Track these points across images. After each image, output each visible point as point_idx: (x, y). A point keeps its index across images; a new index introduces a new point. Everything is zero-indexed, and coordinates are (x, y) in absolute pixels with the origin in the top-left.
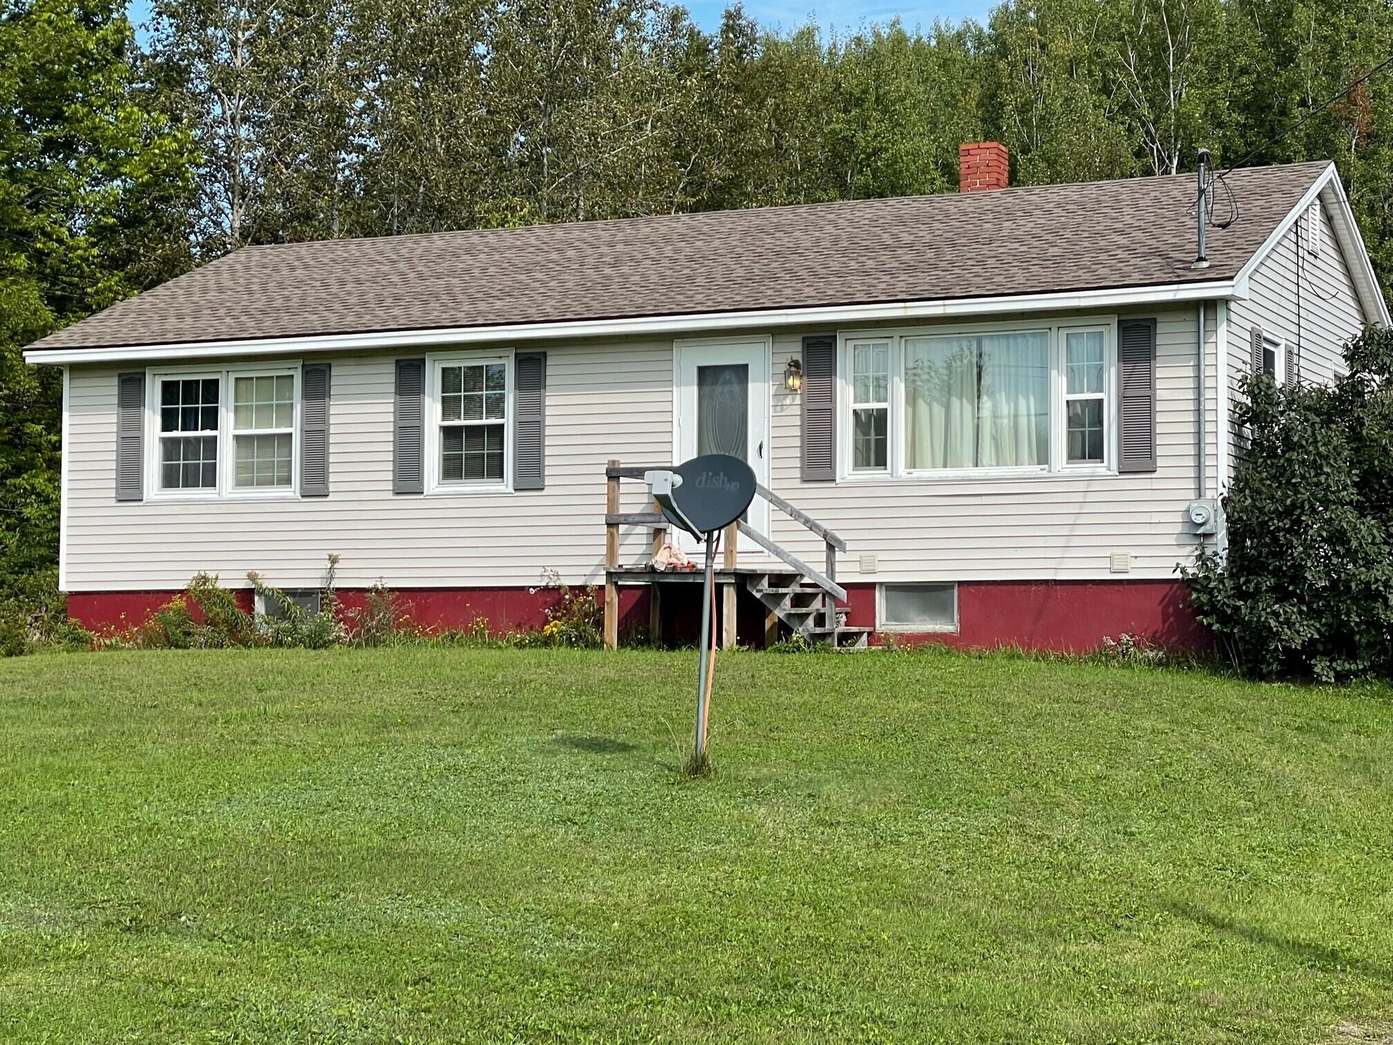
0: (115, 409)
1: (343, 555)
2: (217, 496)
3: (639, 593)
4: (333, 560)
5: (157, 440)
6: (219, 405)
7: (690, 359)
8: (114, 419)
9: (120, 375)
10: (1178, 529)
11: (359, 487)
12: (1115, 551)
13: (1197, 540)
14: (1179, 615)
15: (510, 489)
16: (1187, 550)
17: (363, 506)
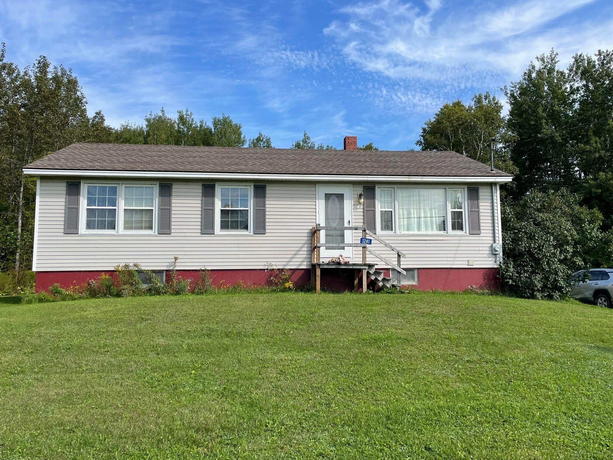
0: (64, 196)
1: (180, 257)
2: (116, 233)
3: (303, 271)
4: (176, 259)
5: (86, 209)
6: (117, 197)
7: (323, 190)
8: (64, 200)
9: (67, 182)
10: (488, 252)
11: (185, 231)
12: (469, 259)
13: (493, 256)
14: (489, 279)
15: (252, 233)
16: (491, 259)
17: (187, 238)
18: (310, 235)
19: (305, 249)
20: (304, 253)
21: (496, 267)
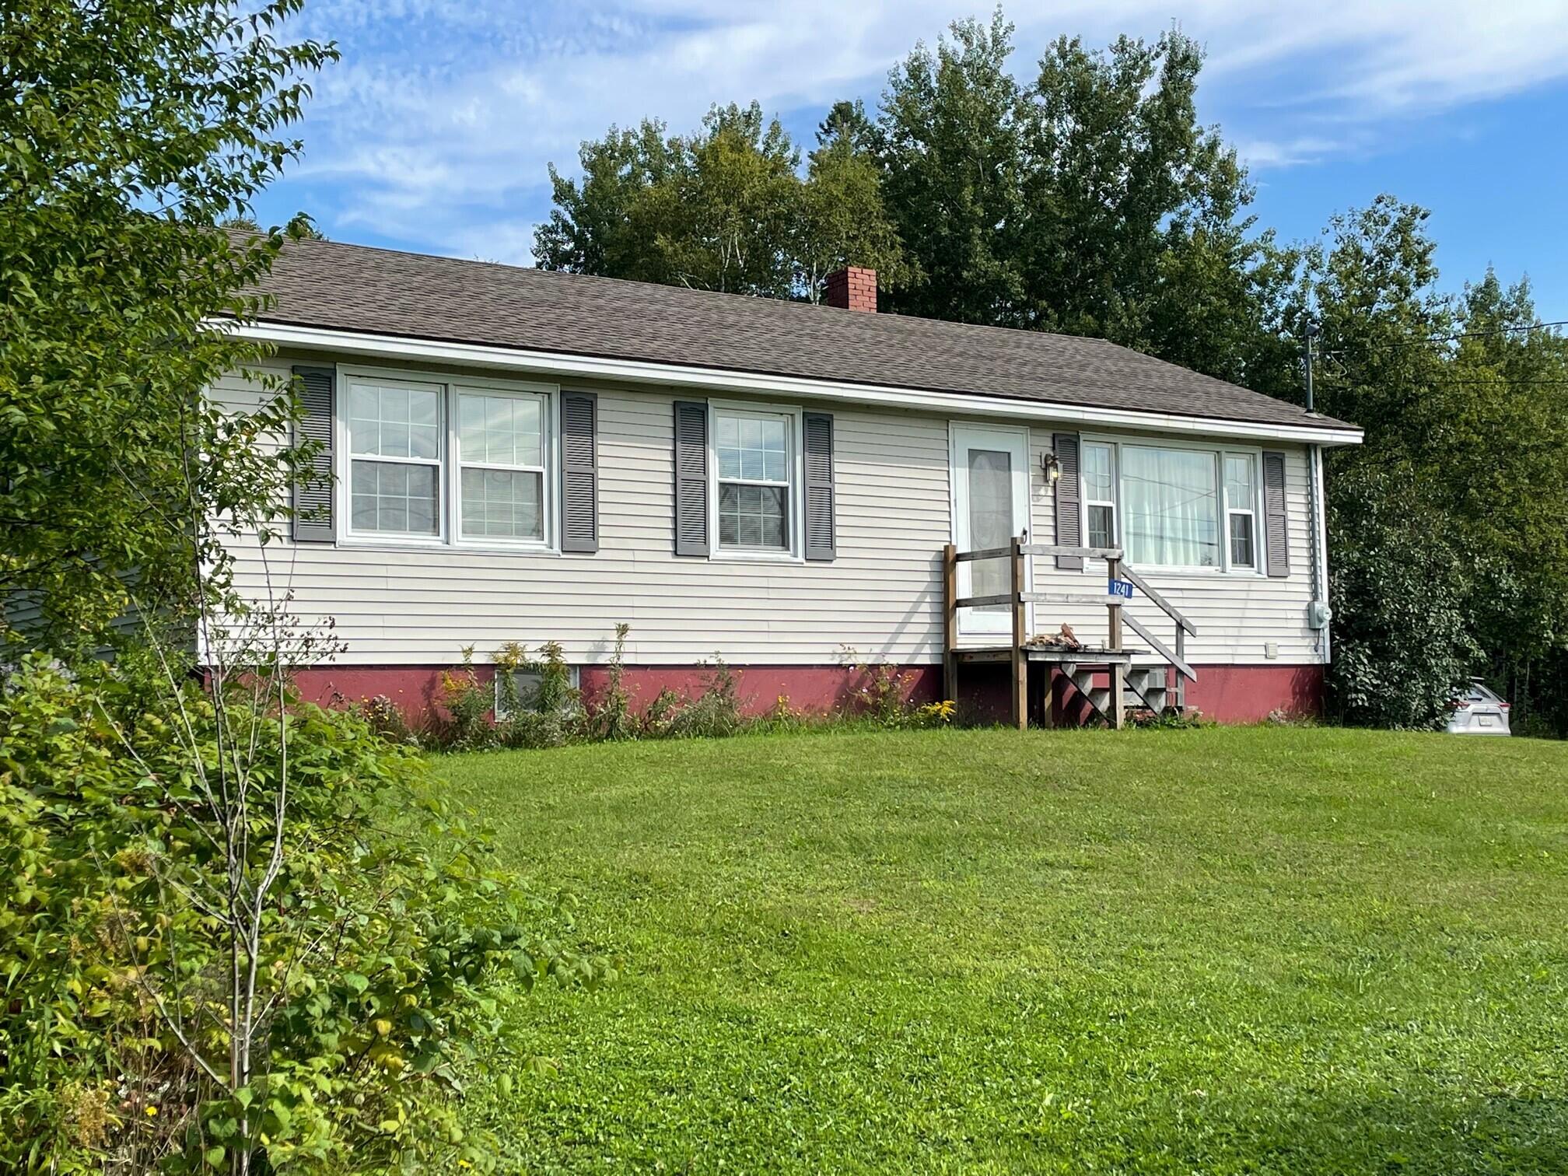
1: (630, 624)
4: (622, 630)
5: (349, 463)
6: (440, 426)
7: (965, 439)
9: (294, 368)
10: (1301, 624)
11: (632, 544)
12: (1271, 641)
13: (1312, 634)
14: (1302, 693)
15: (801, 559)
16: (1306, 642)
17: (639, 568)
18: (937, 567)
19: (925, 608)
20: (924, 621)
21: (1316, 662)
